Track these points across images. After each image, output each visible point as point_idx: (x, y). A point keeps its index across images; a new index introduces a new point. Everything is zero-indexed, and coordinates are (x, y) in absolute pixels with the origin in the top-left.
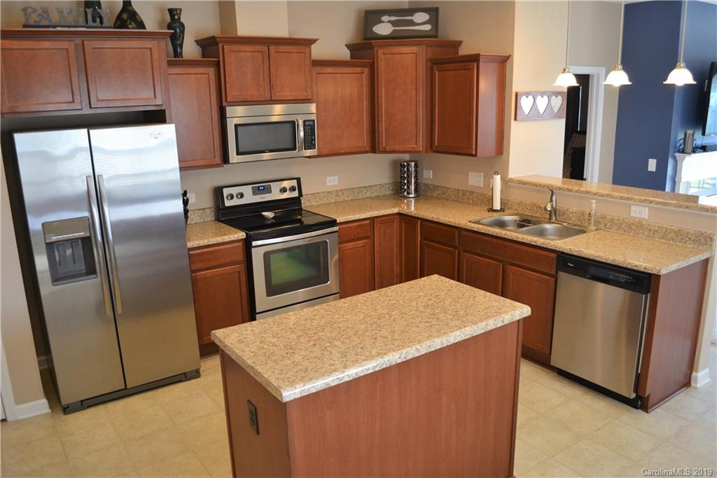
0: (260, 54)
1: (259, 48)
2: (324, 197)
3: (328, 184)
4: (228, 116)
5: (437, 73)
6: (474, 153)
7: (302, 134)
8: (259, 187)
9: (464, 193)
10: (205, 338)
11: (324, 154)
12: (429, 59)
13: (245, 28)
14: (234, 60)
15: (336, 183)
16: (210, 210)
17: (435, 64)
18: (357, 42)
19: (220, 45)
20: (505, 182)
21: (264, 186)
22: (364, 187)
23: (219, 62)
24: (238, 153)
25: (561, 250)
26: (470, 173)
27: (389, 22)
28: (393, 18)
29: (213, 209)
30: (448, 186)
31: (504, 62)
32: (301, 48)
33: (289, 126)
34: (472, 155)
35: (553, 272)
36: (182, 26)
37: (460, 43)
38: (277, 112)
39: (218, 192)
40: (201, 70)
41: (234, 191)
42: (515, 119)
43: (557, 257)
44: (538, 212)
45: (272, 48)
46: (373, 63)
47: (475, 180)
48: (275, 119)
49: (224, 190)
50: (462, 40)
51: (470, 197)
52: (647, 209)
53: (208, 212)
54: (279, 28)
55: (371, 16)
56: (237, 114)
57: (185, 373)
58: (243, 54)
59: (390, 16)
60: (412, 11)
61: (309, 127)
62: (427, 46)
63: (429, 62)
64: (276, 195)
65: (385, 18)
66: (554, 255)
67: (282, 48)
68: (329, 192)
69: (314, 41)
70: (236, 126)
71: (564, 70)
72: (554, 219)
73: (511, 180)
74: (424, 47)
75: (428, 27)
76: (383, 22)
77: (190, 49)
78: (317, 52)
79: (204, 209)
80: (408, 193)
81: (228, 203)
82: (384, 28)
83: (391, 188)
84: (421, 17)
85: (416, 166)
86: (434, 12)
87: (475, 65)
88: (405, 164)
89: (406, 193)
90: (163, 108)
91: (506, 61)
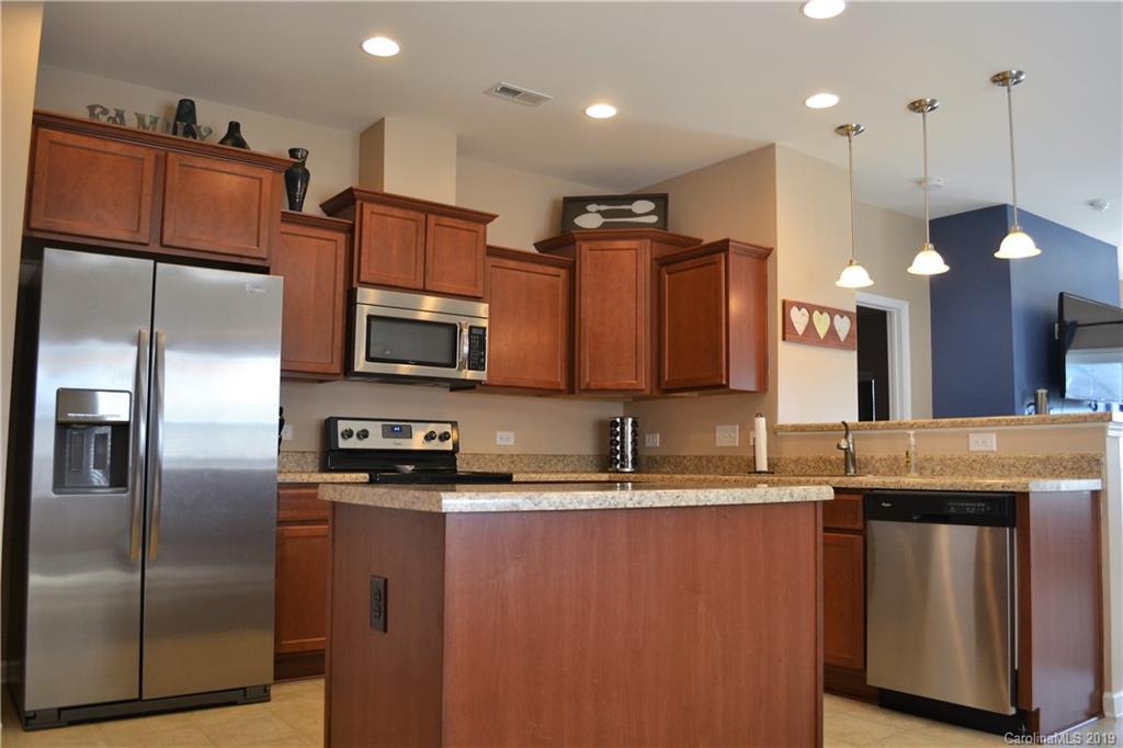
0: (413, 223)
1: (412, 214)
2: (492, 461)
3: (499, 442)
4: (358, 301)
5: (667, 276)
6: (724, 382)
7: (466, 349)
8: (393, 427)
9: (709, 459)
10: (284, 642)
11: (496, 383)
12: (656, 259)
13: (394, 184)
14: (377, 228)
15: (512, 443)
16: (313, 456)
17: (662, 263)
18: (553, 235)
19: (358, 203)
20: (773, 431)
21: (400, 427)
22: (555, 456)
23: (354, 225)
24: (369, 358)
25: (869, 486)
26: (718, 428)
27: (598, 212)
28: (603, 208)
29: (318, 455)
30: (683, 454)
31: (764, 255)
32: (473, 226)
33: (445, 332)
34: (721, 388)
35: (859, 526)
36: (306, 174)
38: (428, 307)
39: (329, 427)
40: (326, 234)
41: (356, 427)
42: (784, 339)
43: (864, 499)
44: (826, 469)
45: (432, 218)
46: (575, 262)
47: (727, 437)
48: (423, 316)
49: (339, 422)
51: (719, 463)
52: (994, 435)
53: (310, 458)
54: (444, 193)
55: (573, 205)
56: (370, 300)
57: (244, 689)
58: (390, 219)
59: (599, 204)
60: (631, 199)
61: (478, 337)
62: (652, 241)
63: (654, 262)
64: (417, 442)
65: (592, 207)
66: (859, 498)
67: (446, 221)
68: (499, 455)
69: (492, 217)
70: (370, 318)
71: (851, 262)
72: (852, 470)
73: (783, 428)
74: (648, 241)
75: (653, 219)
76: (589, 212)
77: (311, 206)
78: (496, 235)
79: (304, 452)
80: (622, 466)
81: (343, 444)
82: (590, 220)
83: (595, 462)
84: (642, 206)
85: (634, 424)
86: (661, 201)
87: (723, 255)
88: (618, 420)
89: (618, 466)
91: (766, 258)
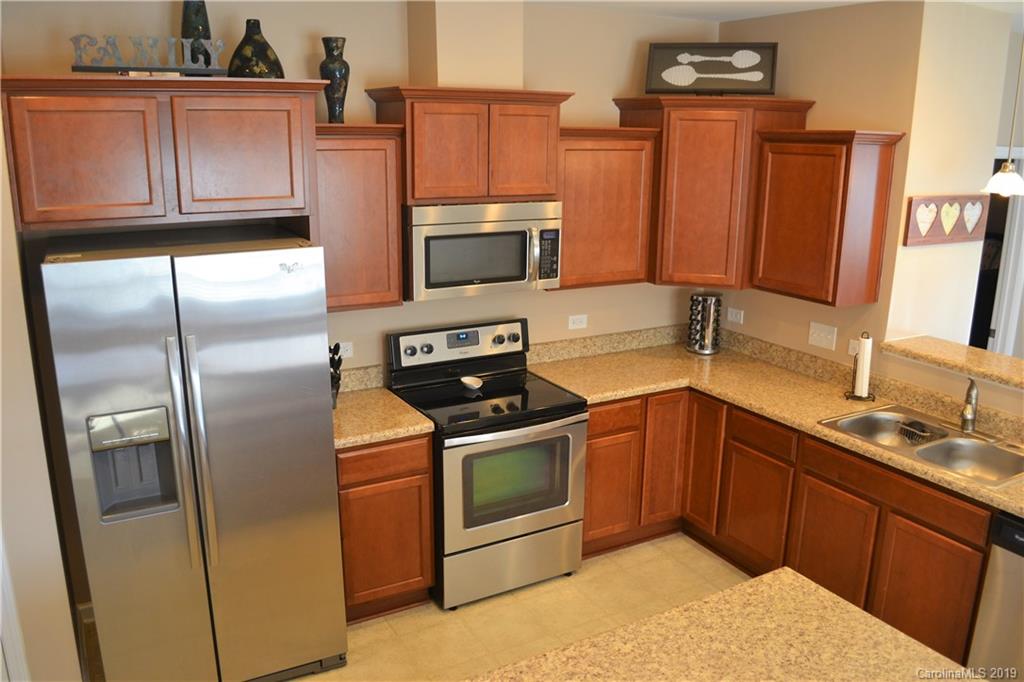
0: (475, 117)
1: (472, 107)
2: (563, 349)
3: (571, 326)
4: (414, 223)
5: (770, 154)
6: (830, 300)
7: (537, 251)
8: (458, 335)
9: (800, 356)
10: (356, 595)
11: (569, 284)
12: (759, 133)
13: (451, 72)
14: (431, 130)
15: (584, 326)
16: (375, 370)
17: (766, 139)
18: (633, 95)
19: (408, 102)
20: (879, 349)
21: (466, 334)
22: (629, 333)
23: (404, 129)
24: (429, 285)
25: (1001, 507)
26: (812, 324)
27: (691, 64)
28: (698, 58)
29: (381, 369)
30: (772, 342)
31: (891, 146)
32: (543, 109)
33: (515, 240)
34: (826, 303)
35: (981, 543)
36: (346, 66)
37: (810, 105)
38: (493, 217)
39: (391, 342)
40: (373, 143)
41: (417, 341)
42: (905, 244)
43: (992, 516)
44: (937, 410)
45: (496, 108)
46: (662, 132)
47: (821, 336)
48: (487, 228)
49: (401, 339)
50: (813, 99)
51: (811, 365)
53: (373, 372)
54: (507, 75)
55: (660, 53)
56: (428, 220)
57: (321, 661)
58: (446, 117)
59: (692, 54)
60: (731, 48)
61: (550, 239)
62: (756, 109)
63: (757, 137)
64: (486, 348)
65: (684, 58)
66: (985, 513)
67: (512, 108)
68: (571, 341)
69: (565, 97)
70: (428, 240)
71: (1004, 166)
72: (970, 428)
73: (890, 348)
74: (751, 111)
75: (757, 77)
76: (681, 64)
77: (357, 105)
78: (570, 113)
79: (367, 368)
80: (702, 347)
81: (407, 361)
82: (680, 75)
83: (672, 334)
84: (745, 58)
85: (718, 303)
86: (769, 52)
87: (844, 148)
88: (700, 299)
89: (697, 347)
90: (306, 214)
91: (895, 144)
